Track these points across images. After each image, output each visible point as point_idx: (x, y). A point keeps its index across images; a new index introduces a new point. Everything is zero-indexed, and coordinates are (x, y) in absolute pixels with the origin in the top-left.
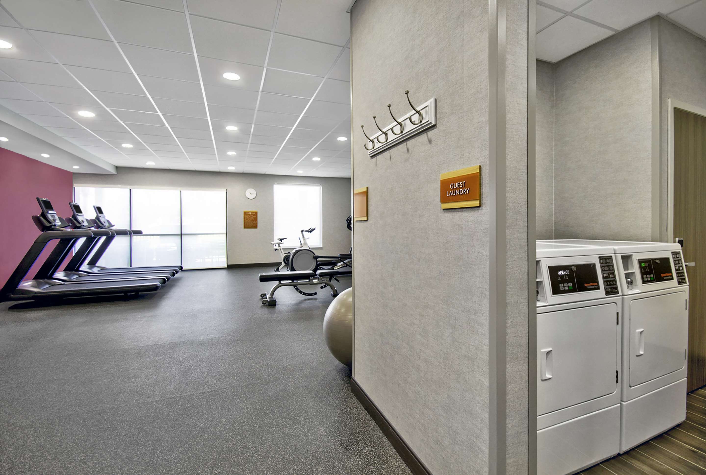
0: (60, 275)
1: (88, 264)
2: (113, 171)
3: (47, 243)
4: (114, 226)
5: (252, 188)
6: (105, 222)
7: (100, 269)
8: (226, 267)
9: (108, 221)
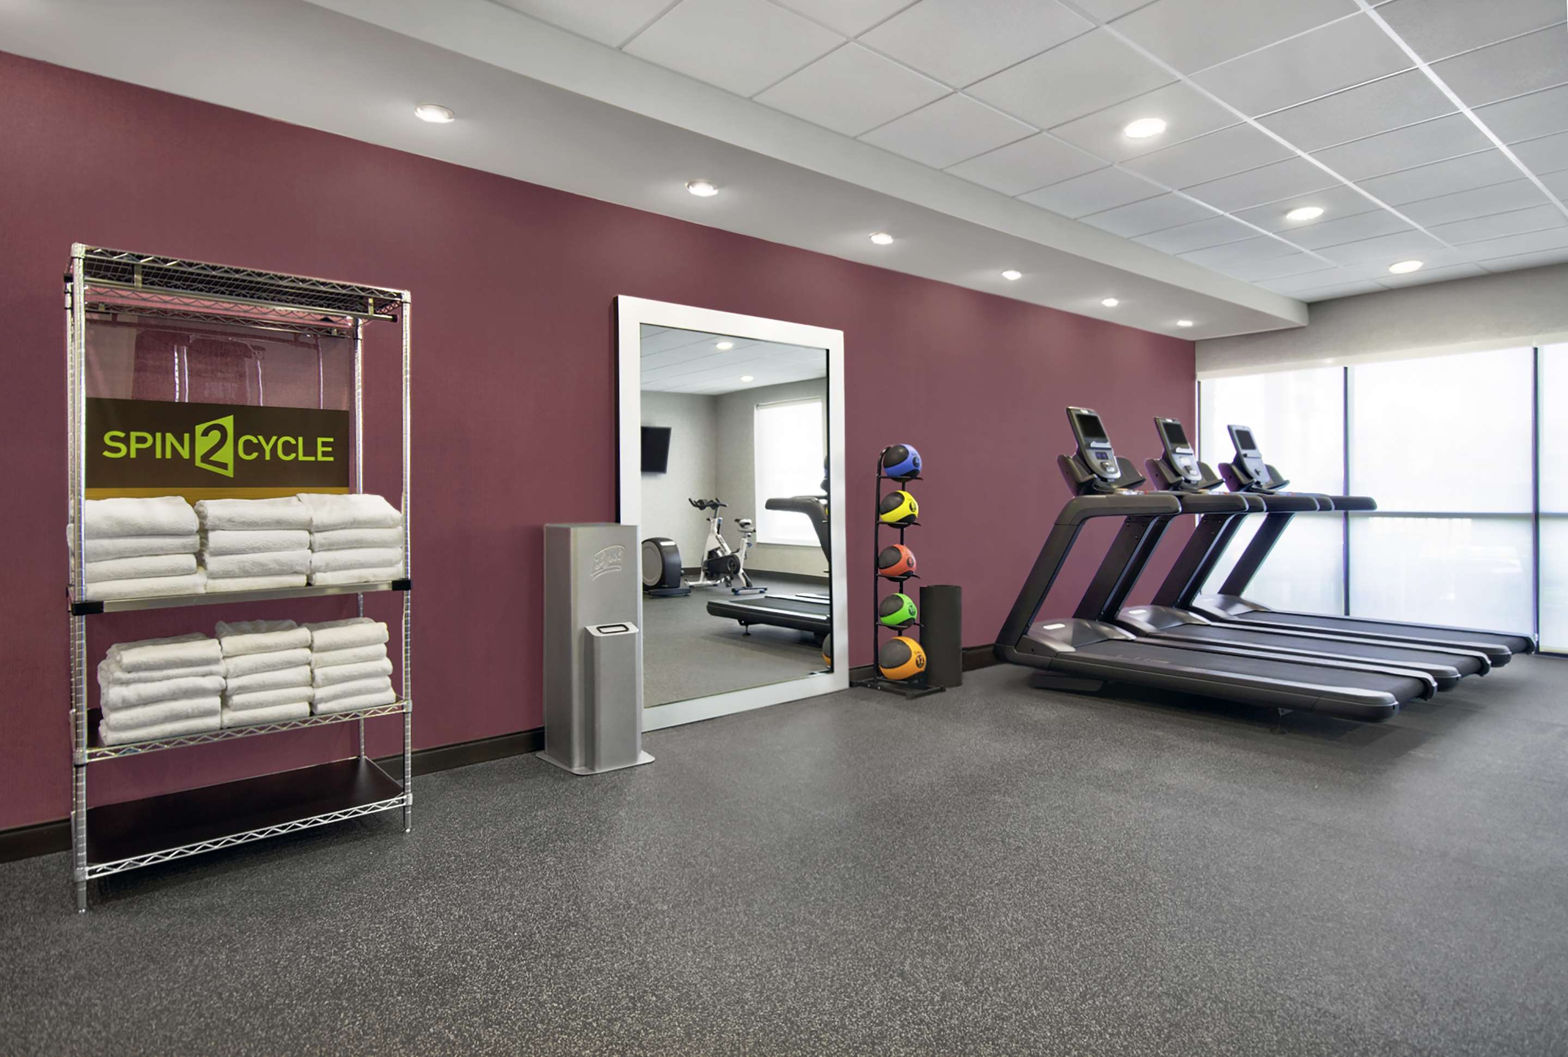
0: (1139, 615)
1: (1220, 592)
2: (1292, 316)
3: (1078, 525)
4: (1284, 483)
6: (1257, 473)
7: (1250, 610)
9: (1270, 469)
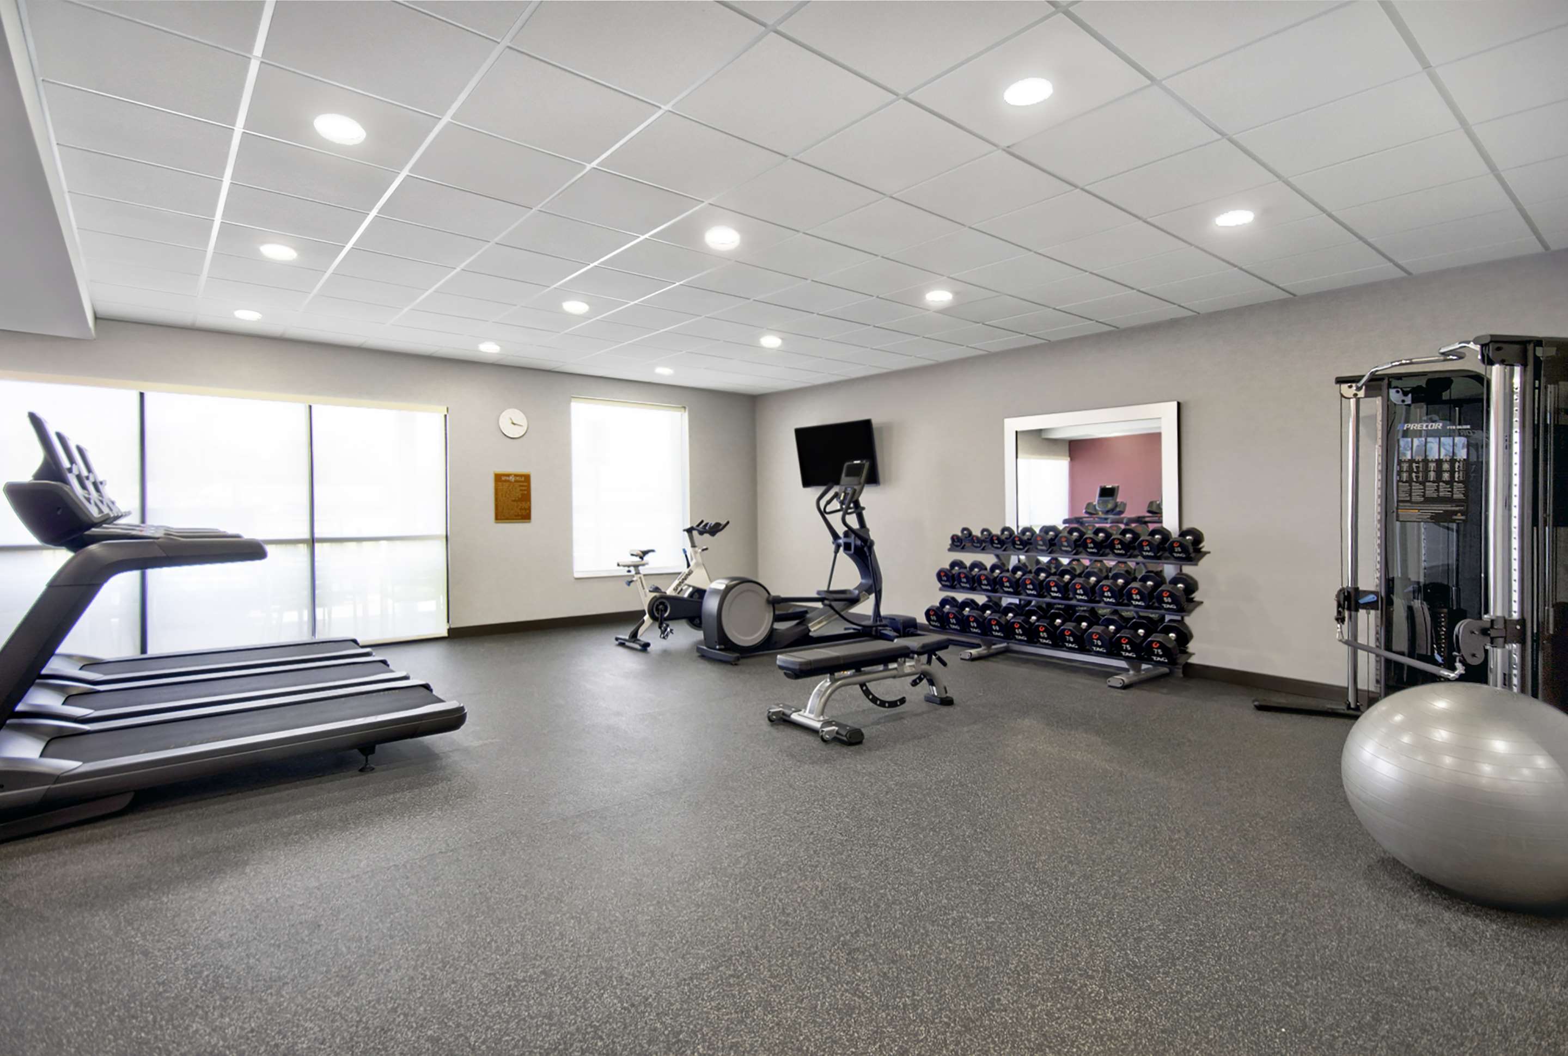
5: (516, 407)
8: (445, 634)
